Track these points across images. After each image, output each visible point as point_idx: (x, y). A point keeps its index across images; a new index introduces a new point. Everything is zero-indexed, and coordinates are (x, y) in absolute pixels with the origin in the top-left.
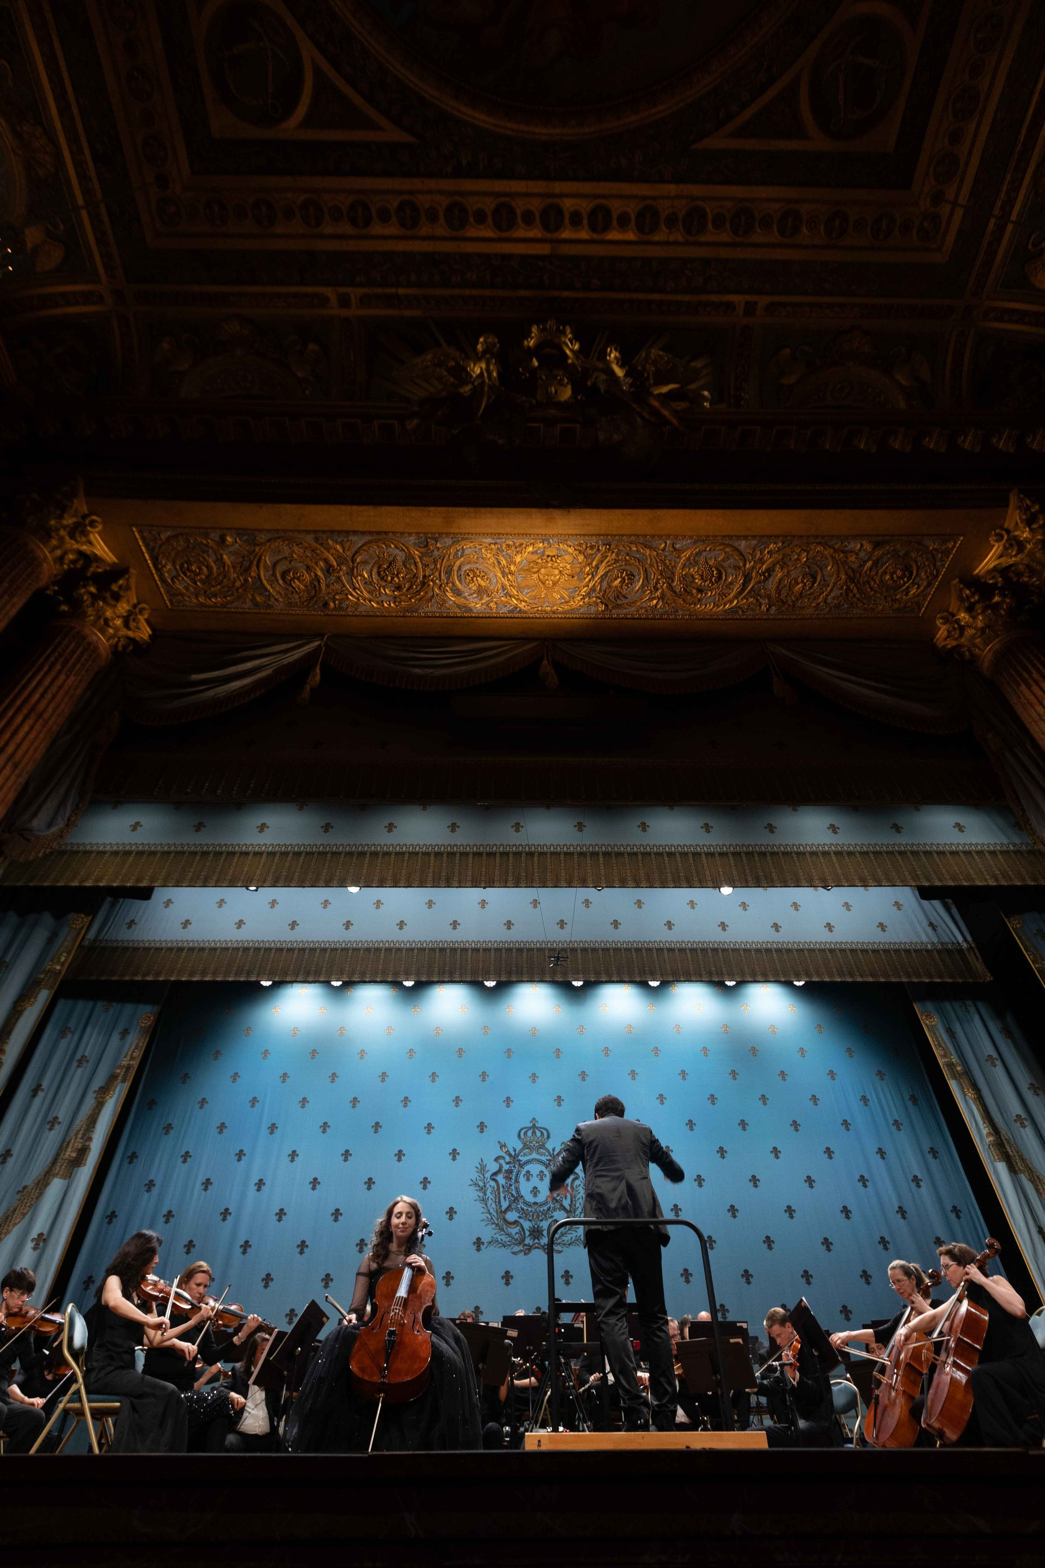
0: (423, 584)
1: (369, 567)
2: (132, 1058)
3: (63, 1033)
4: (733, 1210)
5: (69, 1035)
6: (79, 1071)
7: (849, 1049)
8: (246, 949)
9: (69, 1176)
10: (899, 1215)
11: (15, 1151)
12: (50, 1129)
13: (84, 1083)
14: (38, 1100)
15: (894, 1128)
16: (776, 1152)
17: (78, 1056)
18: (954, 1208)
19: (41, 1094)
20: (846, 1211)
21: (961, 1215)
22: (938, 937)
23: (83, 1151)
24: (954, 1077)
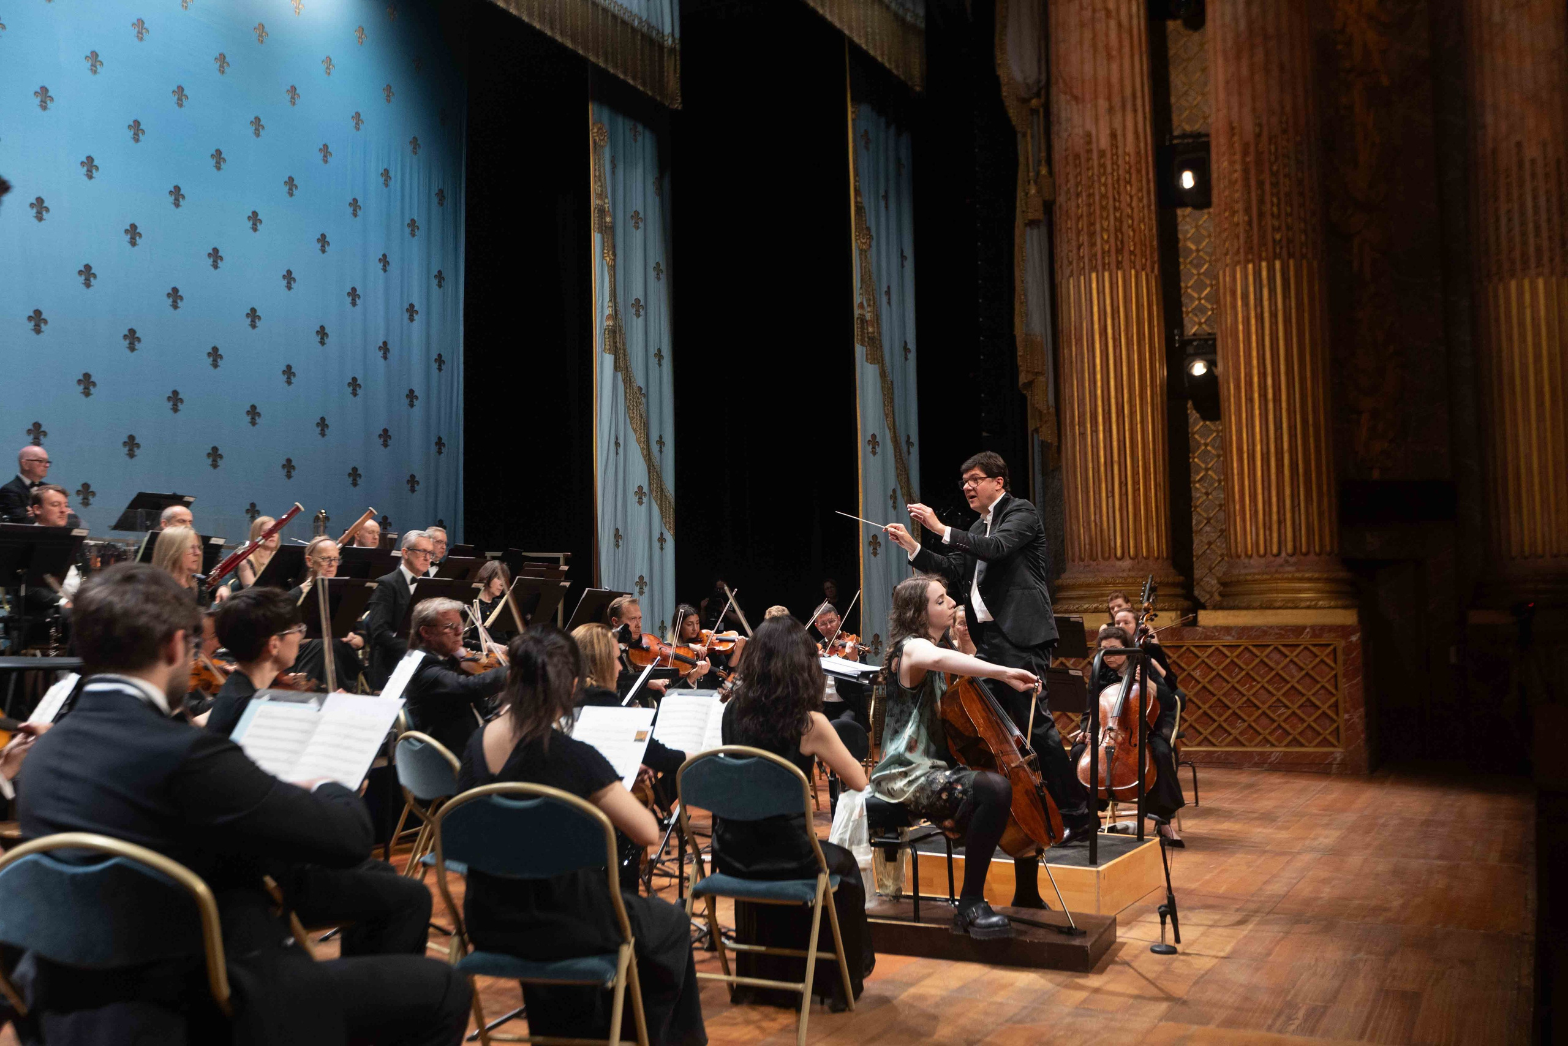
4: (175, 295)
7: (389, 88)
10: (381, 353)
15: (408, 230)
16: (255, 219)
18: (440, 356)
20: (322, 333)
21: (443, 367)
22: (648, 16)
24: (601, 231)
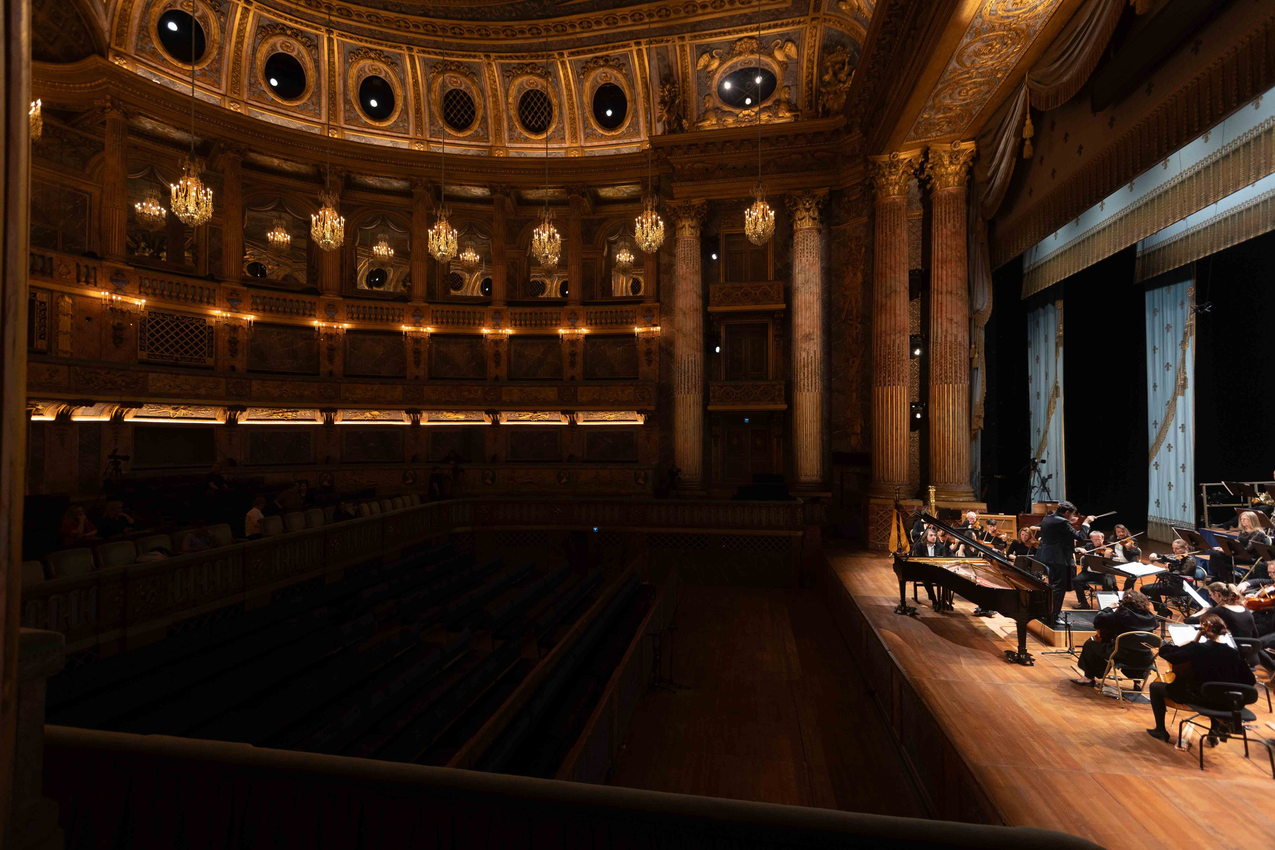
0: (1010, 30)
1: (978, 59)
2: (1191, 320)
3: (1155, 312)
5: (1158, 314)
6: (1169, 333)
8: (1226, 219)
9: (1183, 394)
11: (1158, 384)
12: (1168, 370)
13: (1174, 340)
14: (1157, 355)
17: (1165, 326)
19: (1157, 351)
23: (1185, 379)
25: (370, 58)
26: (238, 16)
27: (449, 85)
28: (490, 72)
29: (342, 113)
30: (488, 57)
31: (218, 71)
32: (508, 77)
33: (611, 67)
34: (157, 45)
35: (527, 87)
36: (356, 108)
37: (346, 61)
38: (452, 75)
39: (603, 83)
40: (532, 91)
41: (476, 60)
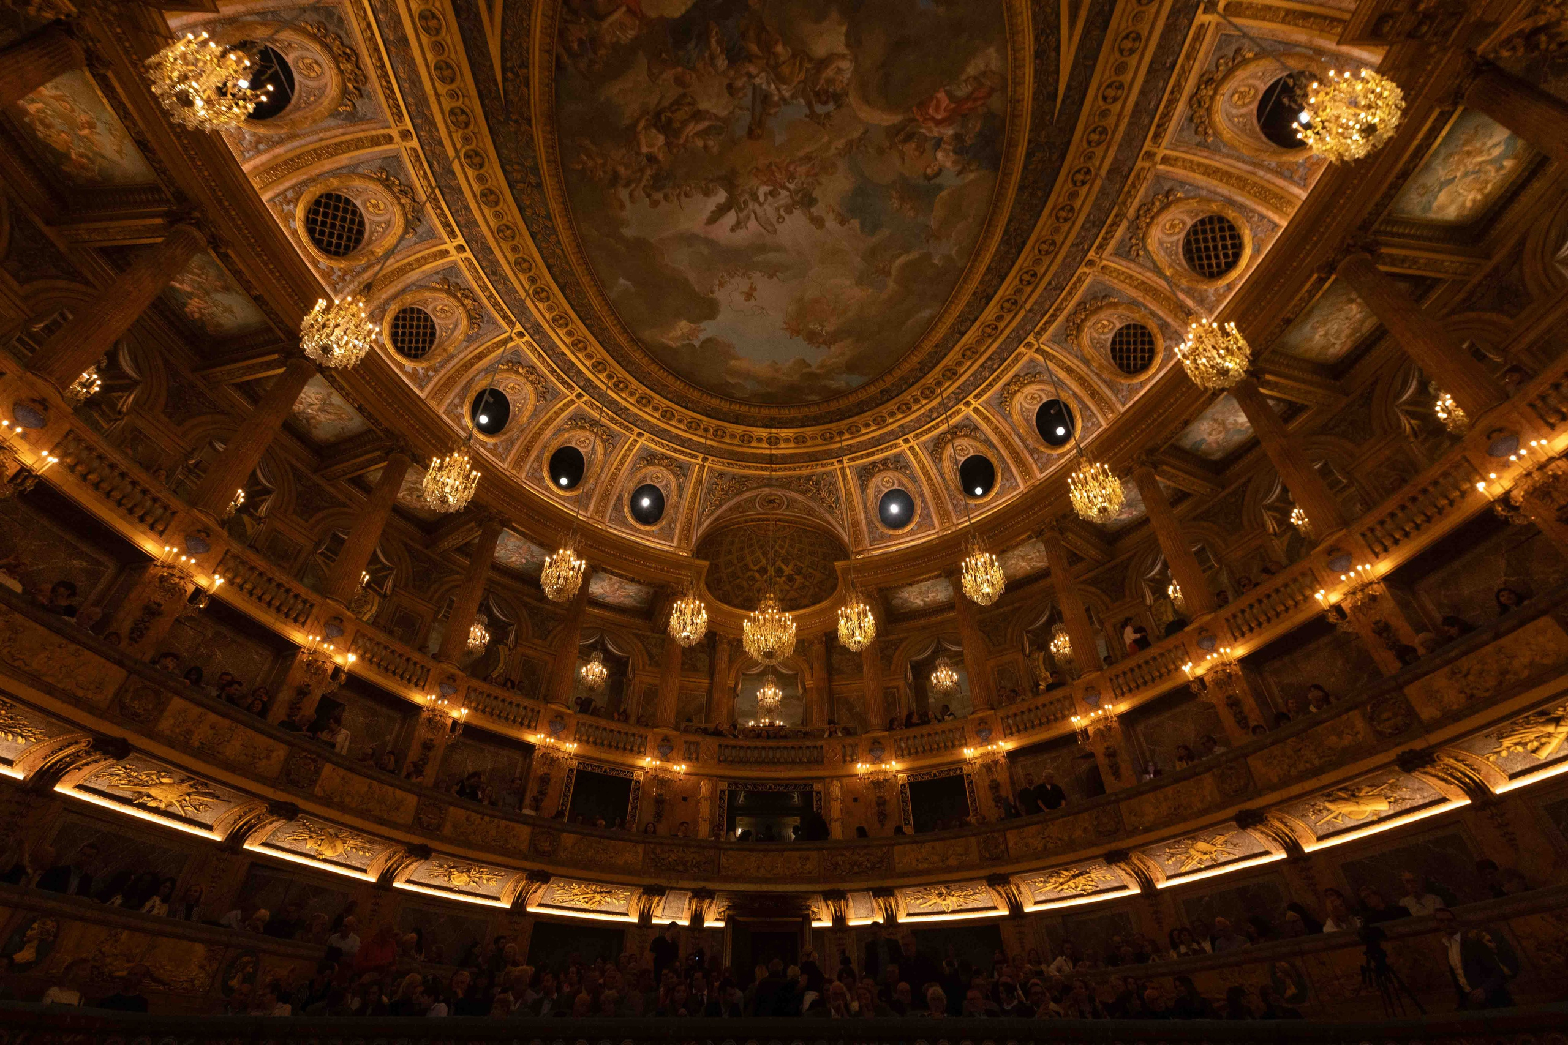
25: (1015, 392)
26: (912, 458)
27: (1103, 337)
28: (1115, 274)
29: (1034, 467)
30: (1091, 263)
31: (929, 515)
32: (1138, 255)
33: (1225, 78)
34: (882, 529)
35: (1175, 238)
36: (1042, 449)
37: (1005, 417)
38: (1089, 324)
39: (1254, 106)
40: (1188, 234)
41: (1088, 281)
